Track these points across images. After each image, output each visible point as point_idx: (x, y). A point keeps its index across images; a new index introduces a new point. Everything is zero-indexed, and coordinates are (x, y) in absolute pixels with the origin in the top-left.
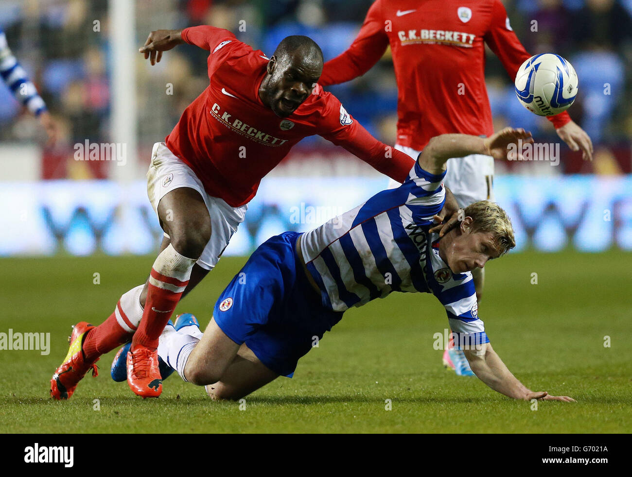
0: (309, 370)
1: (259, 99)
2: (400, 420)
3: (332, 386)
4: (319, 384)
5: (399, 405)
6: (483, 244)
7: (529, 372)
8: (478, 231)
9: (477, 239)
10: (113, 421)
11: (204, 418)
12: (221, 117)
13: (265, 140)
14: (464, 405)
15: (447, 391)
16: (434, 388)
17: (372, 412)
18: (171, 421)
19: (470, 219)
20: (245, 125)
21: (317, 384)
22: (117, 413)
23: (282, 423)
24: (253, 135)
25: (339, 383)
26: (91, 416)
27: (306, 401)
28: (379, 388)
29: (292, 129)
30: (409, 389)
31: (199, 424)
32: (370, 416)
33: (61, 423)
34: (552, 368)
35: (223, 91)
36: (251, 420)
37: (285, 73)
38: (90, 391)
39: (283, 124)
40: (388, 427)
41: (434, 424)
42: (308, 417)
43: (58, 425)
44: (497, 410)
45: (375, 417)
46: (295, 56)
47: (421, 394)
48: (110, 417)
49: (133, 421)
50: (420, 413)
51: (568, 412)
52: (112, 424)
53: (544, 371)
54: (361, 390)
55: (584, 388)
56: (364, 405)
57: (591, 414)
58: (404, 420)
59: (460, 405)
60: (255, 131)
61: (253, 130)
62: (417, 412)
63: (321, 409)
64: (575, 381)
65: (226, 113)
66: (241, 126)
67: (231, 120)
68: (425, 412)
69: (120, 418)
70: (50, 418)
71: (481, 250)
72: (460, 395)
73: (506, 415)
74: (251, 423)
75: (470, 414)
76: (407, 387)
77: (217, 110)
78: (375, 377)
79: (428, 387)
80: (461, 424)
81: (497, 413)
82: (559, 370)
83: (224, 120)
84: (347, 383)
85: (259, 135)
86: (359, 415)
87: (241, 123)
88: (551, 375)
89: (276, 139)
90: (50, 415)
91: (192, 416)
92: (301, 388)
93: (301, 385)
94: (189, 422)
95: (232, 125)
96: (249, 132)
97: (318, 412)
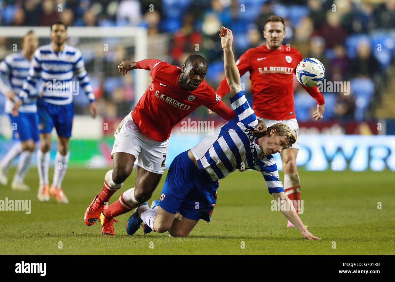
0: (225, 224)
1: (178, 85)
2: (267, 248)
3: (236, 231)
4: (230, 230)
5: (267, 241)
6: (281, 141)
7: (328, 226)
8: (278, 135)
9: (278, 139)
10: (134, 246)
11: (176, 245)
12: (160, 97)
13: (181, 106)
14: (297, 241)
15: (290, 235)
16: (283, 233)
17: (254, 244)
18: (161, 246)
19: (274, 130)
20: (172, 99)
21: (229, 230)
22: (136, 242)
23: (212, 248)
24: (175, 104)
25: (239, 230)
26: (124, 243)
27: (224, 238)
28: (258, 233)
29: (194, 100)
30: (272, 233)
31: (174, 248)
32: (253, 246)
33: (110, 246)
34: (338, 225)
35: (161, 84)
36: (198, 247)
37: (191, 71)
38: (123, 232)
39: (190, 98)
40: (262, 251)
41: (283, 250)
42: (224, 246)
43: (108, 247)
44: (313, 244)
45: (256, 246)
46: (195, 63)
47: (277, 236)
48: (132, 244)
49: (143, 246)
50: (276, 245)
51: (346, 246)
52: (133, 247)
53: (335, 226)
54: (249, 233)
55: (353, 234)
56: (251, 241)
57: (357, 247)
58: (269, 248)
59: (295, 241)
60: (177, 102)
61: (176, 101)
62: (275, 244)
63: (230, 242)
64: (349, 231)
65: (162, 94)
66: (170, 100)
67: (165, 97)
68: (279, 244)
69: (137, 244)
70: (105, 244)
71: (280, 144)
72: (295, 237)
73: (317, 246)
74: (198, 248)
75: (300, 245)
76: (271, 232)
77: (158, 93)
78: (256, 228)
79: (280, 232)
80: (296, 250)
81: (312, 246)
82: (342, 226)
83: (162, 98)
84: (243, 230)
85: (178, 104)
86: (248, 245)
87: (170, 98)
88: (338, 228)
89: (186, 106)
90: (104, 243)
91: (170, 244)
92: (221, 232)
93: (222, 231)
94: (169, 247)
95: (165, 100)
96: (173, 103)
97: (229, 243)
